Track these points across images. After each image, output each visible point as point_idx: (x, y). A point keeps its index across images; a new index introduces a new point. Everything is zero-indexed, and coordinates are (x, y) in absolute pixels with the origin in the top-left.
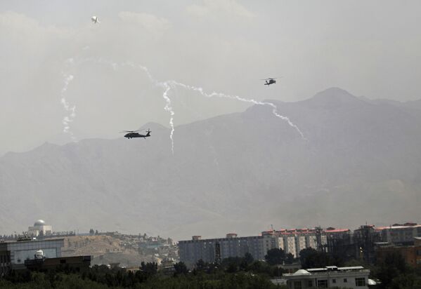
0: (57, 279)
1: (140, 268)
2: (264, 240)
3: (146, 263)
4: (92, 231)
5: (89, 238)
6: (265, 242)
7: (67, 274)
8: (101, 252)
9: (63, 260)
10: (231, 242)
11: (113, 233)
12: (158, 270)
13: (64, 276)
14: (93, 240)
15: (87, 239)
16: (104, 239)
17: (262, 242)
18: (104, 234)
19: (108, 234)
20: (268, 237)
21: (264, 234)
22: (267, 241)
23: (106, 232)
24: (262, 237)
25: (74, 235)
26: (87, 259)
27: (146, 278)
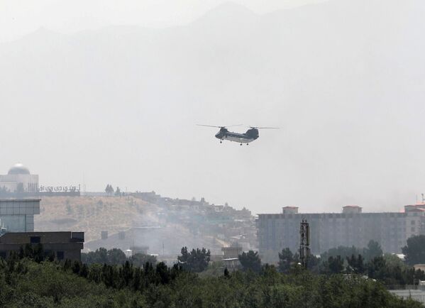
0: (19, 270)
1: (179, 258)
2: (408, 220)
3: (189, 251)
4: (109, 189)
5: (104, 200)
6: (408, 223)
7: (39, 261)
8: (124, 225)
9: (36, 238)
10: (350, 220)
11: (146, 194)
12: (211, 263)
13: (33, 266)
14: (111, 205)
15: (100, 202)
16: (131, 205)
17: (405, 223)
18: (131, 194)
19: (137, 195)
20: (415, 215)
21: (408, 208)
22: (413, 223)
23: (134, 191)
24: (405, 215)
25: (78, 194)
26: (78, 238)
27: (173, 277)
